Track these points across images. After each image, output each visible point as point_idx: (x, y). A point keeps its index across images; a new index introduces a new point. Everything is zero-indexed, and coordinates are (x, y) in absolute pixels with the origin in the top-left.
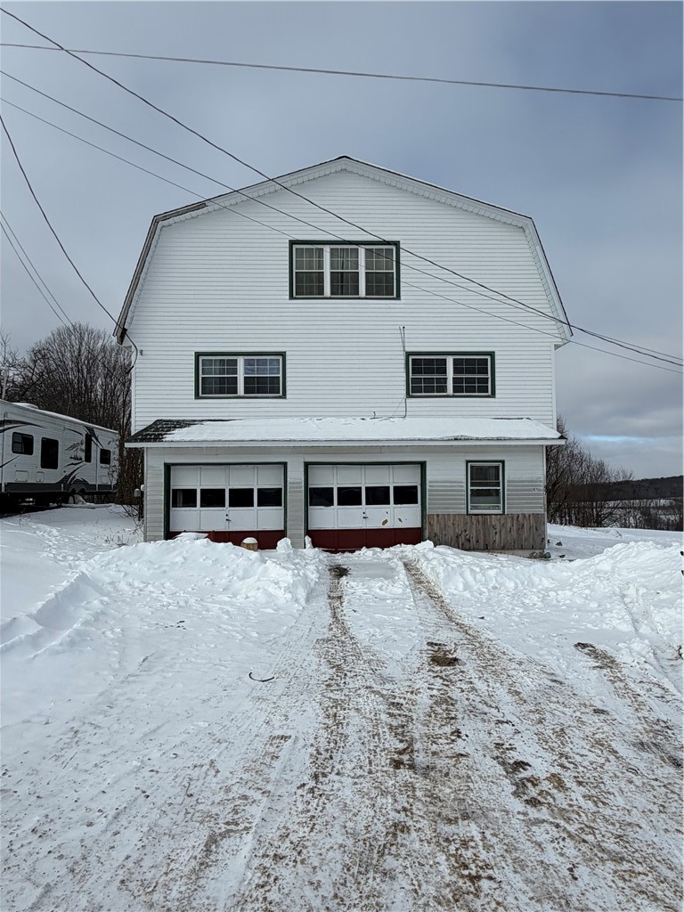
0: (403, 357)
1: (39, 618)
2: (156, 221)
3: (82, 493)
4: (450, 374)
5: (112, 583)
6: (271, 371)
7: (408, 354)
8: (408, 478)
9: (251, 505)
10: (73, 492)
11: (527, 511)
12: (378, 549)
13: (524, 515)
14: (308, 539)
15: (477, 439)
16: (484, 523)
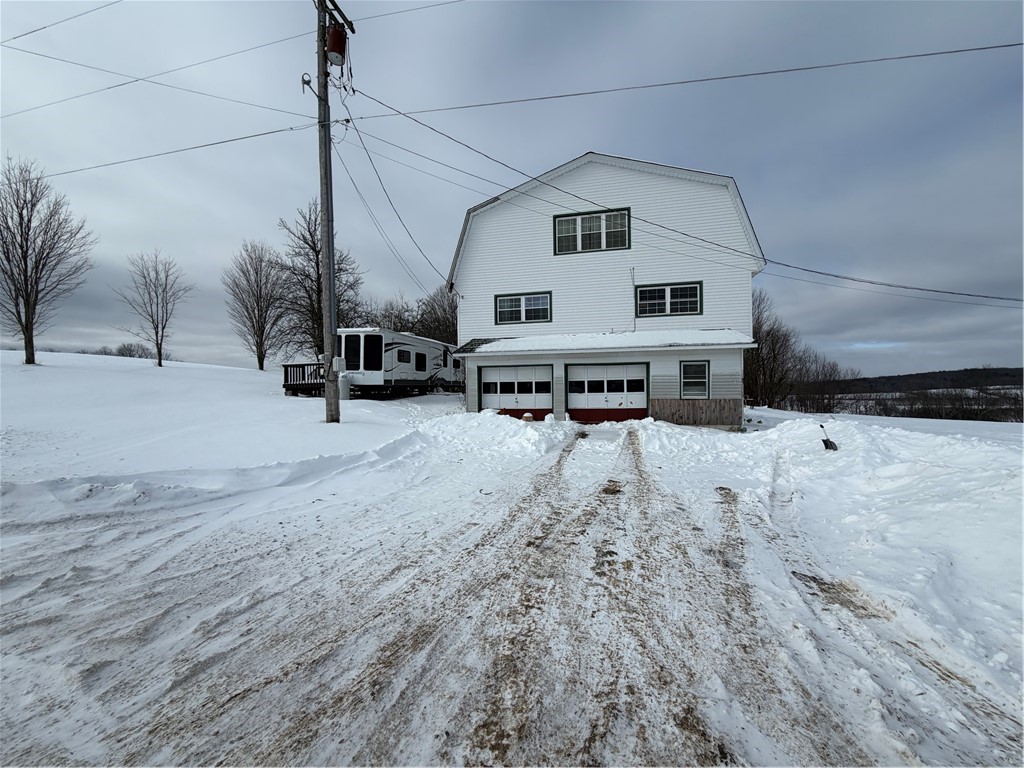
0: (633, 290)
1: (378, 453)
2: (469, 213)
3: (442, 386)
4: (668, 299)
5: (435, 437)
6: (543, 304)
7: (637, 287)
8: (637, 374)
9: (531, 392)
10: (436, 386)
11: (727, 397)
12: (614, 422)
13: (725, 400)
14: (567, 415)
15: (687, 345)
16: (693, 405)
